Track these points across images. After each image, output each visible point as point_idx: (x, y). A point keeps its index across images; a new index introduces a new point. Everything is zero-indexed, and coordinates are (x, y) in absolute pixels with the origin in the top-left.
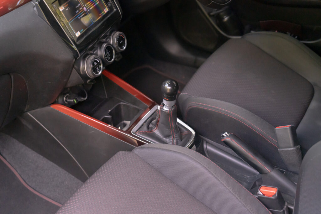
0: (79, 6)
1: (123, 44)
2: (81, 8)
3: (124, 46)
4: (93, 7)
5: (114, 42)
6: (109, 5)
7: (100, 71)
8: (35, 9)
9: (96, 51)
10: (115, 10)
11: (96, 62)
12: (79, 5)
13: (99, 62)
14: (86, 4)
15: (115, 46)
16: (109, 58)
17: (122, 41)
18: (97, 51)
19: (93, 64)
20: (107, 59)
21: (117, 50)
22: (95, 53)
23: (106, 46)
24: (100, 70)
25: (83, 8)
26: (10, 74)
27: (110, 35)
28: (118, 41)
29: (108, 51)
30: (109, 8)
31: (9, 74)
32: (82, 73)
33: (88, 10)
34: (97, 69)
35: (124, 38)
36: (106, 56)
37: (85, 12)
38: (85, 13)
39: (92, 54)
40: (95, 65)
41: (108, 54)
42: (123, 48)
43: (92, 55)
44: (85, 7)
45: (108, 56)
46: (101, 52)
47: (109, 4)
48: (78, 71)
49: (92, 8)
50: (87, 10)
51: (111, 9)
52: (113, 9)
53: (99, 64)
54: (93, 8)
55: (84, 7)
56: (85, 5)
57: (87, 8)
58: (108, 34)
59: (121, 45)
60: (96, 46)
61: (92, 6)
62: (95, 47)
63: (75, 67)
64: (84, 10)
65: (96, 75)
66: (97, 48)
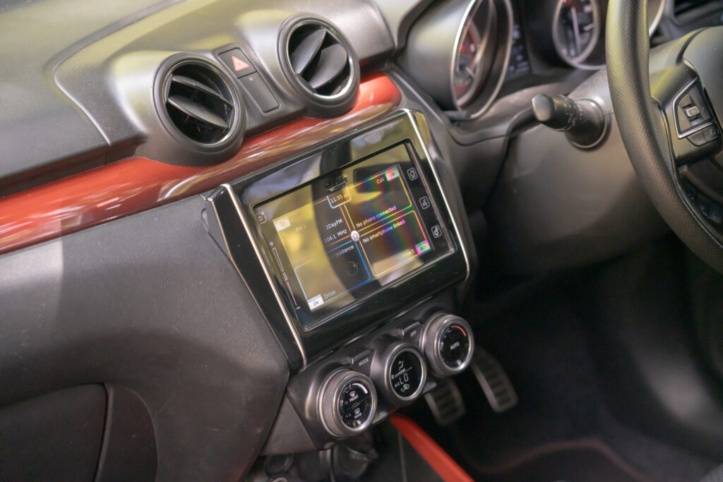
0: (339, 225)
1: (460, 354)
2: (345, 232)
3: (462, 361)
4: (381, 233)
5: (429, 342)
6: (436, 233)
7: (362, 422)
8: (205, 215)
9: (367, 360)
10: (452, 250)
11: (359, 391)
12: (340, 221)
13: (366, 392)
14: (361, 221)
15: (432, 355)
16: (406, 387)
17: (457, 344)
18: (370, 363)
19: (346, 397)
20: (398, 390)
21: (435, 366)
22: (360, 364)
23: (399, 350)
24: (363, 419)
25: (349, 233)
26: (106, 385)
27: (423, 322)
28: (443, 340)
29: (406, 367)
30: (434, 241)
31: (102, 384)
32: (307, 416)
33: (365, 241)
34: (357, 412)
35: (467, 336)
36: (395, 381)
37: (353, 243)
38: (352, 247)
39: (349, 367)
40: (351, 400)
41: (402, 376)
42: (457, 366)
43: (351, 370)
44: (357, 229)
45: (403, 380)
46: (380, 367)
47: (436, 230)
48: (299, 409)
49: (377, 235)
50: (361, 239)
51: (439, 246)
52: (446, 249)
53: (364, 400)
54: (380, 236)
55: (352, 230)
56: (359, 225)
57: (360, 233)
58: (419, 317)
59: (451, 356)
60: (372, 345)
61: (380, 230)
62: (367, 349)
63: (292, 394)
64: (350, 238)
65: (350, 431)
66: (372, 351)
